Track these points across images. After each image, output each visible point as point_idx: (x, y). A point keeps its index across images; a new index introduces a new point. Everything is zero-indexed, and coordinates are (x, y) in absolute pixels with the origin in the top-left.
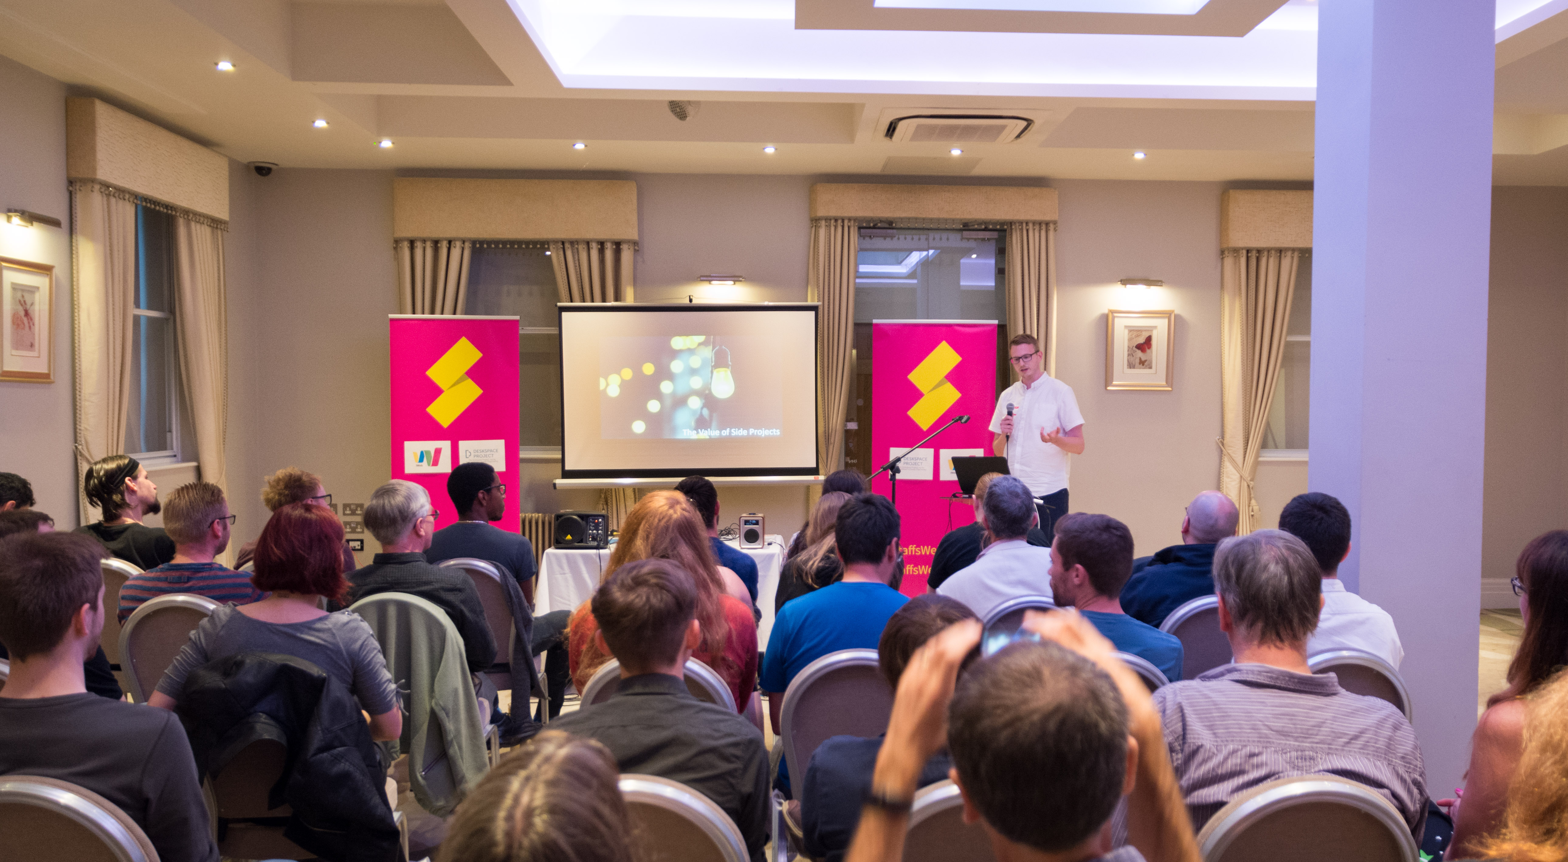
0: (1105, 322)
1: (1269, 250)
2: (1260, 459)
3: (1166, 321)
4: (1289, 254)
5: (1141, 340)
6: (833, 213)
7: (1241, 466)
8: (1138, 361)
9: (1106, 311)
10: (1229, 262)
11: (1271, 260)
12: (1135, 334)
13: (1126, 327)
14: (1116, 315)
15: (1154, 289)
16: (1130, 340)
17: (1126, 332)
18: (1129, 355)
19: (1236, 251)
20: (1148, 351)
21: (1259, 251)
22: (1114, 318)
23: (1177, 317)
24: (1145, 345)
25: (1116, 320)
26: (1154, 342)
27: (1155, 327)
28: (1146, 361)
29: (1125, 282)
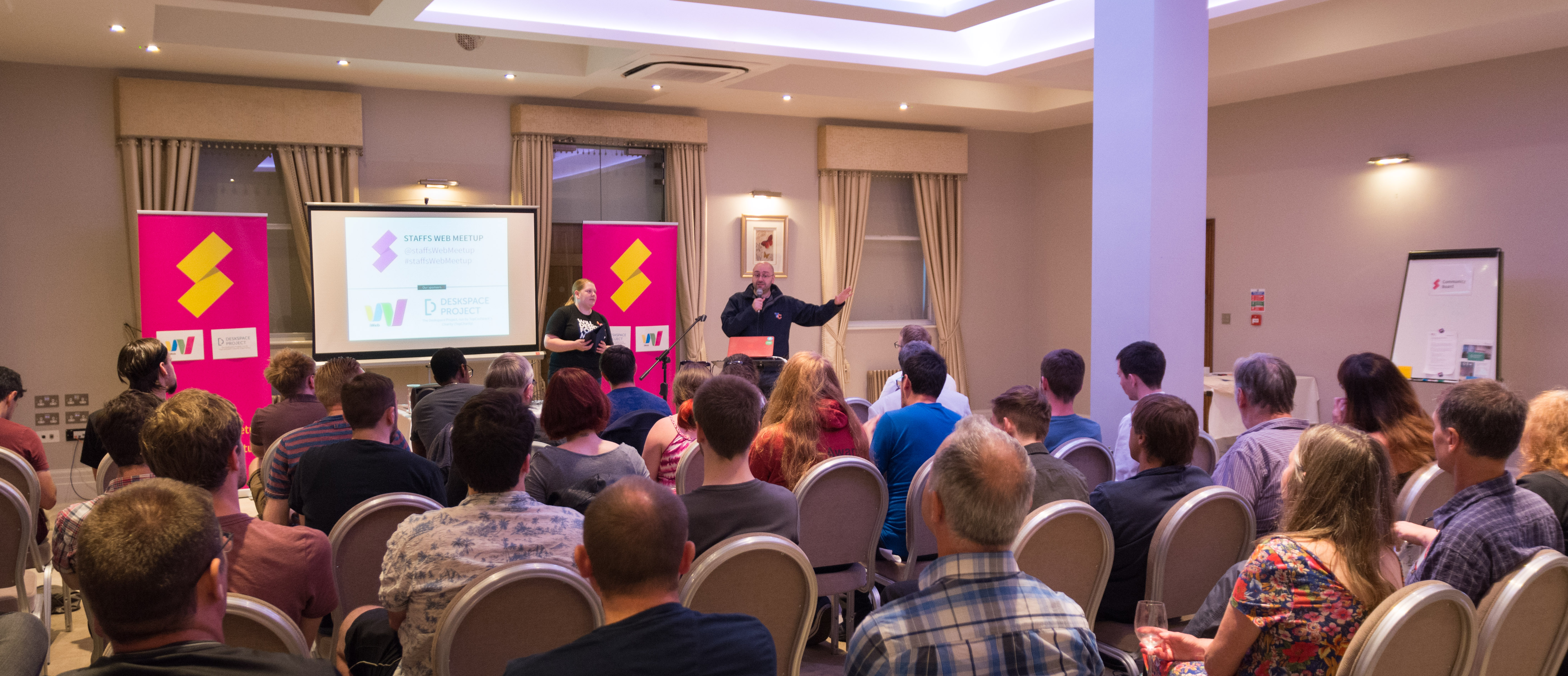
0: (740, 224)
1: (852, 172)
2: (849, 329)
3: (783, 223)
4: (865, 174)
5: (765, 239)
6: (534, 129)
7: (836, 333)
8: (763, 255)
9: (740, 216)
10: (824, 179)
11: (854, 179)
12: (761, 234)
13: (755, 228)
14: (747, 219)
15: (774, 199)
16: (758, 238)
17: (755, 232)
18: (757, 250)
19: (830, 172)
20: (770, 247)
21: (846, 172)
22: (746, 221)
23: (790, 221)
24: (768, 243)
25: (748, 223)
26: (774, 240)
27: (775, 229)
28: (768, 255)
29: (755, 193)
